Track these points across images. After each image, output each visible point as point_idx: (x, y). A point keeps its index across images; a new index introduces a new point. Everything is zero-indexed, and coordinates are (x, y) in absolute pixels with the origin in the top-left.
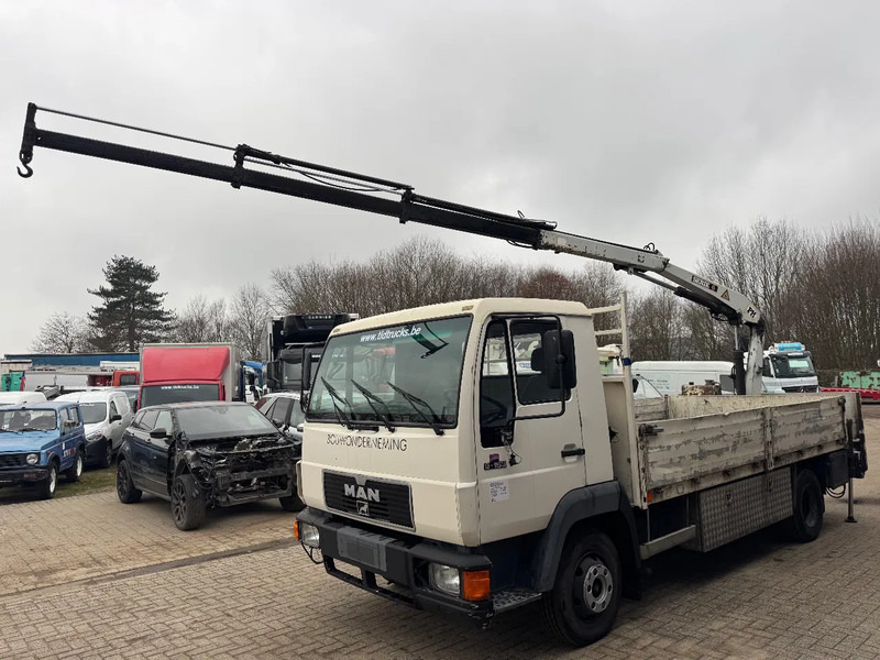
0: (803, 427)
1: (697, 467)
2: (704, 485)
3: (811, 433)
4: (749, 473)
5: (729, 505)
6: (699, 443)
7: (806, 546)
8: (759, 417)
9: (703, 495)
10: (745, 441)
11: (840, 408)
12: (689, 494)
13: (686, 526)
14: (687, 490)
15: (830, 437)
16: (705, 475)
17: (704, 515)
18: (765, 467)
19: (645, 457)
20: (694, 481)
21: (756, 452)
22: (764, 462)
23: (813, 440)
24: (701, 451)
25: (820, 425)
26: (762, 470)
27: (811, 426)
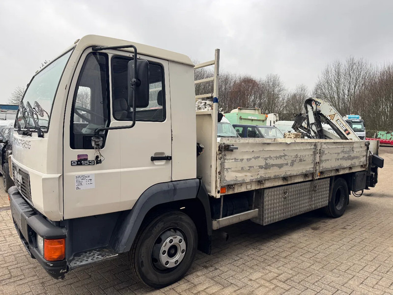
0: (341, 156)
1: (262, 173)
2: (267, 185)
3: (346, 160)
4: (301, 180)
5: (285, 198)
6: (266, 159)
7: (333, 220)
8: (313, 147)
9: (266, 192)
10: (301, 160)
11: (366, 148)
12: (256, 190)
13: (252, 210)
14: (254, 187)
15: (358, 162)
16: (269, 179)
17: (266, 203)
18: (313, 177)
19: (222, 165)
20: (260, 182)
21: (308, 167)
22: (313, 174)
23: (346, 164)
24: (266, 164)
25: (352, 156)
26: (310, 179)
27: (346, 155)
